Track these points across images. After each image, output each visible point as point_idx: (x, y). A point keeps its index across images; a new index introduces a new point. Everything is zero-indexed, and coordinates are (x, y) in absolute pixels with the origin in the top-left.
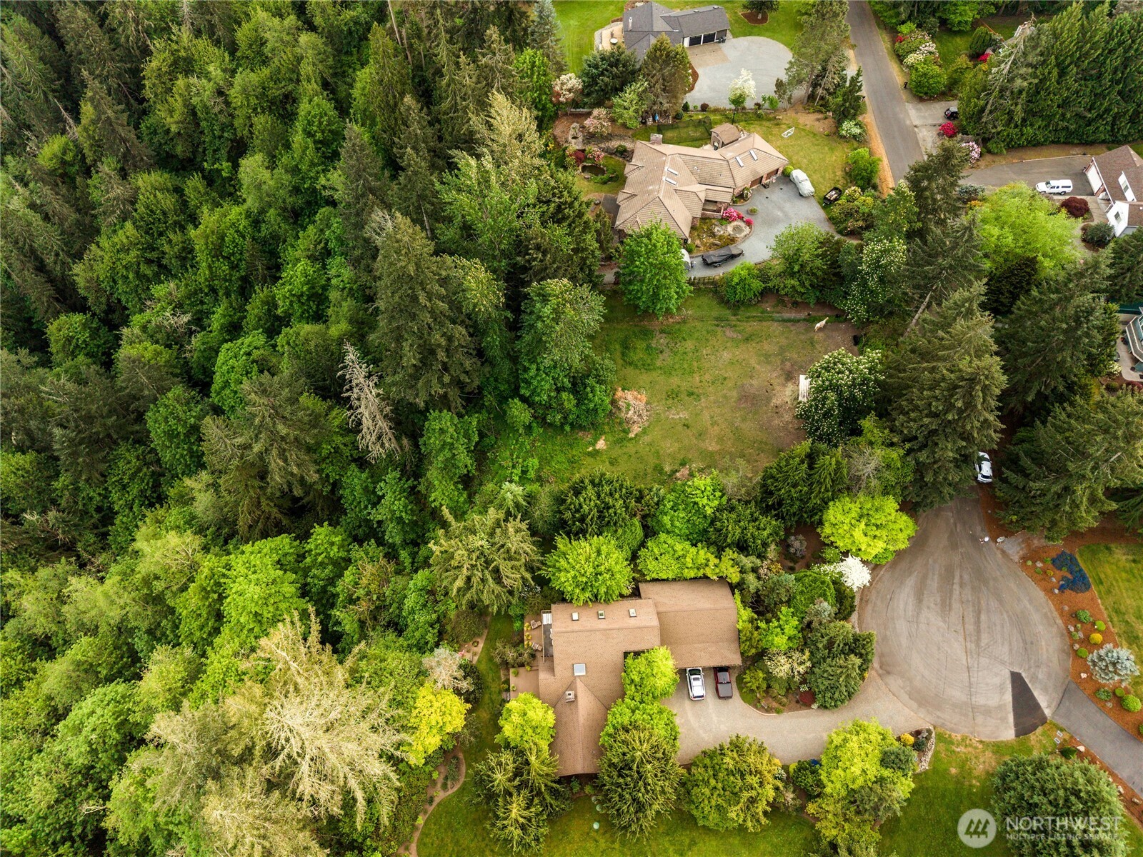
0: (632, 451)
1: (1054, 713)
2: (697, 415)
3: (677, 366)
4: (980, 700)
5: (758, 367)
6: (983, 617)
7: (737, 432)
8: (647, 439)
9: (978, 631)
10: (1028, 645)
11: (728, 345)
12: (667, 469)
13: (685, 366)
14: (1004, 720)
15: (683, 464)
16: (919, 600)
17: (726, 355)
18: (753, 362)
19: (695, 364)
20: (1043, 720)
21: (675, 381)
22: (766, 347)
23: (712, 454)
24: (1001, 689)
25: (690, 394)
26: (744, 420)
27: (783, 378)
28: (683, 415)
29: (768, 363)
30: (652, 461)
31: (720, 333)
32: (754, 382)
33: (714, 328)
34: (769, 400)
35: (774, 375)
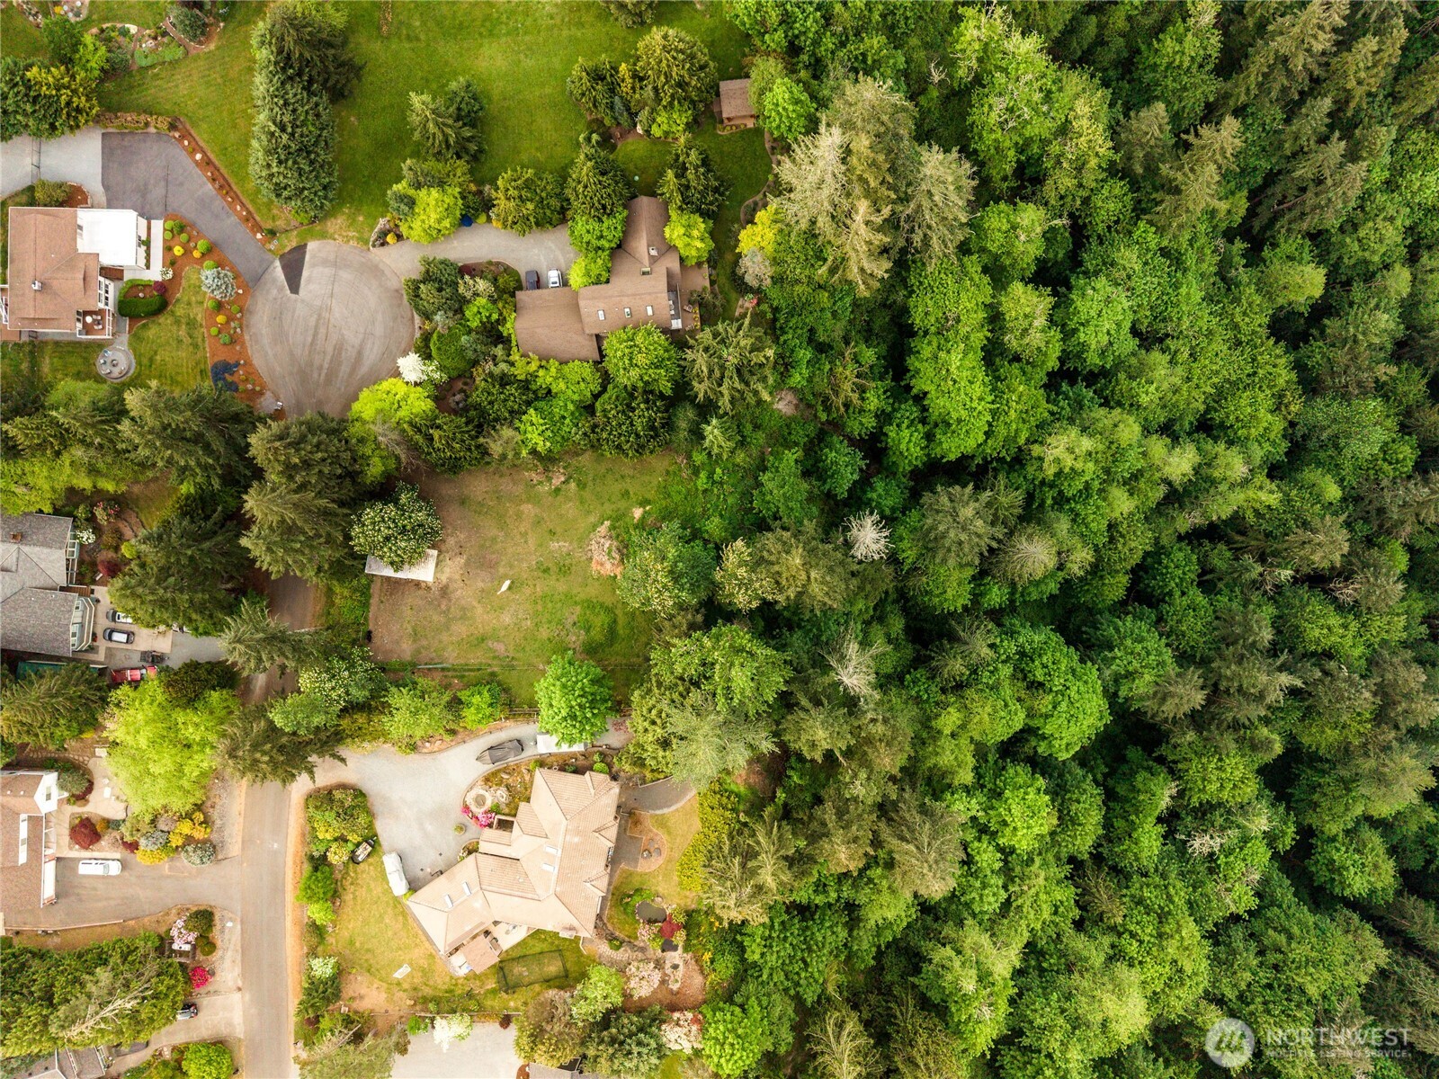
0: (607, 505)
1: (272, 262)
2: (541, 545)
3: (559, 605)
4: (328, 271)
5: (475, 603)
6: (310, 339)
7: (502, 525)
8: (592, 519)
9: (316, 327)
10: (278, 317)
11: (503, 633)
12: (573, 485)
13: (550, 605)
14: (313, 257)
15: (558, 490)
16: (360, 353)
17: (507, 619)
18: (479, 610)
19: (539, 607)
20: (282, 257)
21: (561, 587)
22: (464, 628)
23: (528, 501)
24: (309, 280)
25: (546, 571)
26: (494, 539)
27: (451, 588)
28: (554, 545)
29: (463, 609)
30: (587, 494)
31: (511, 648)
32: (481, 585)
33: (517, 655)
34: (467, 564)
35: (459, 592)
